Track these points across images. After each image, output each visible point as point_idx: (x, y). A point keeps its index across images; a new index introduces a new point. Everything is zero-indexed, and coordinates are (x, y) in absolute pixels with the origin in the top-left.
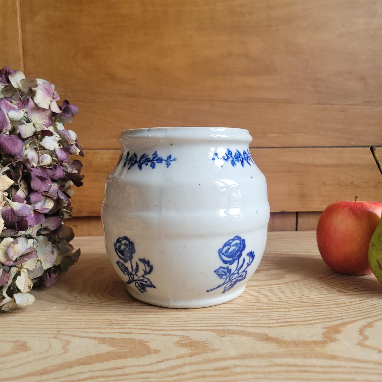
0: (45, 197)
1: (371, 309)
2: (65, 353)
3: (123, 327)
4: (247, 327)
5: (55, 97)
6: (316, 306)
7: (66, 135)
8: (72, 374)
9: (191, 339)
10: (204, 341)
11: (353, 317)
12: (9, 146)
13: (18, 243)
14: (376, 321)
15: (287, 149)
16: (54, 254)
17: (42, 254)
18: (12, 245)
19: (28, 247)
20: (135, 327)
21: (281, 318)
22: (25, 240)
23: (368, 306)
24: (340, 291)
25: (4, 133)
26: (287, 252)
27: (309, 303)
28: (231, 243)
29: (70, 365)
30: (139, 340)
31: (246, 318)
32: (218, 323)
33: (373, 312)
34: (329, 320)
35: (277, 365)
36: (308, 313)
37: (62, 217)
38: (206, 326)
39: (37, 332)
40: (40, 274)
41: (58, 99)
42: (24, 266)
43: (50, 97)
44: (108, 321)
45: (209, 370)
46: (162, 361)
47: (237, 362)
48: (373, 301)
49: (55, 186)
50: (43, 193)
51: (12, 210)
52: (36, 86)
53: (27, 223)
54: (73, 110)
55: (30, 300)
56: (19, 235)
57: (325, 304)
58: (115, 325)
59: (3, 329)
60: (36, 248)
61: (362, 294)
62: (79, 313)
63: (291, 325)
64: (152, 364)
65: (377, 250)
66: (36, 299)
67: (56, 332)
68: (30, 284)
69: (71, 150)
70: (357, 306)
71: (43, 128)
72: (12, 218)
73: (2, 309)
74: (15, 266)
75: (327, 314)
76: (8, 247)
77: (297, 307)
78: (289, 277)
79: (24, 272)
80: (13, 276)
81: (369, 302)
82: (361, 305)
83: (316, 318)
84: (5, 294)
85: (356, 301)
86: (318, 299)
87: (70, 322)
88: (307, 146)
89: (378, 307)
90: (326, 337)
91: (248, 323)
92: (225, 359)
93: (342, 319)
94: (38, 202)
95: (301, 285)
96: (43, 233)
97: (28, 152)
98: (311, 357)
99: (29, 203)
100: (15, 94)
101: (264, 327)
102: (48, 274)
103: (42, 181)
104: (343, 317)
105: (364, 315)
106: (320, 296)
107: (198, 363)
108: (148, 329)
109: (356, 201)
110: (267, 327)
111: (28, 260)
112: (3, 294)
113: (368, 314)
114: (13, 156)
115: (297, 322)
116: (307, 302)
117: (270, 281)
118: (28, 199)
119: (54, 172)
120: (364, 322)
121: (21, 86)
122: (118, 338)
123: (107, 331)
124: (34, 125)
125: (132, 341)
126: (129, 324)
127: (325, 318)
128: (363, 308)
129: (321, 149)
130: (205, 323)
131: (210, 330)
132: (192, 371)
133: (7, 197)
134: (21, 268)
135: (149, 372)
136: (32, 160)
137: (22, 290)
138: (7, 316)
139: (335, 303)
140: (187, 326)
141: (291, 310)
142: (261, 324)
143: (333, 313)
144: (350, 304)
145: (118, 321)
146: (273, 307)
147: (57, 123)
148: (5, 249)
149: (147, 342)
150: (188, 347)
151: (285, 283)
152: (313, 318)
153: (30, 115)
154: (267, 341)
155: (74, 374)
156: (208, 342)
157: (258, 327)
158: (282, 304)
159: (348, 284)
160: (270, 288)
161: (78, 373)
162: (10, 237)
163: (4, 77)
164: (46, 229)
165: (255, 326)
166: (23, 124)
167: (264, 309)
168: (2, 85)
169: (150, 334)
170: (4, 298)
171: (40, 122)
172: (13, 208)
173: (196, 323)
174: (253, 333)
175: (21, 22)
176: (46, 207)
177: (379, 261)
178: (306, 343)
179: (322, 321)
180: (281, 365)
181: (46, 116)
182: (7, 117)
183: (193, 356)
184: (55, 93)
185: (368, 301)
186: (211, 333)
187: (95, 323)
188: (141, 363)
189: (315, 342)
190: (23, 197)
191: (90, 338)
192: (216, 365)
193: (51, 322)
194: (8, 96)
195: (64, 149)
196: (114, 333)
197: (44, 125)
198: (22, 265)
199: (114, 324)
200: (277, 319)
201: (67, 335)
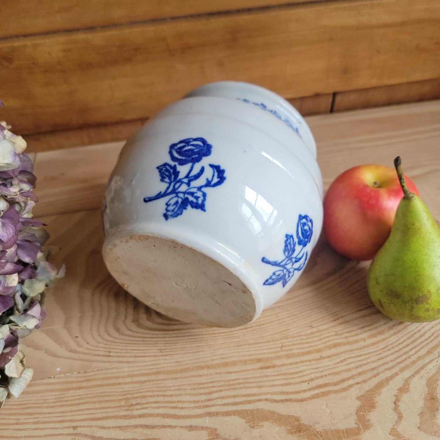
4: (277, 402)
10: (233, 438)
28: (190, 142)
32: (246, 396)
58: (134, 407)
90: (359, 419)
91: (277, 393)
101: (295, 401)
110: (298, 400)
115: (330, 385)
131: (238, 413)
165: (286, 400)
174: (284, 416)
186: (239, 420)
189: (348, 432)
199: (132, 405)
200: (309, 380)
201: (85, 436)
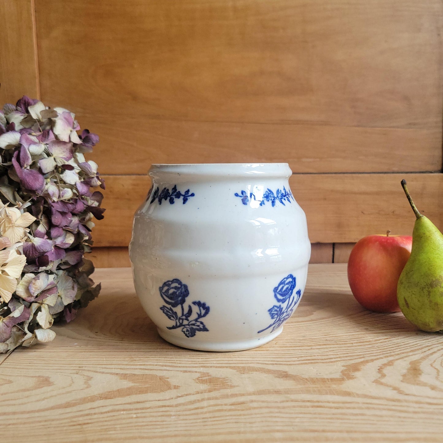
0: (65, 231)
1: (395, 348)
2: (87, 388)
3: (144, 363)
4: (268, 364)
5: (75, 126)
6: (340, 344)
7: (87, 168)
8: (95, 407)
9: (211, 376)
10: (223, 377)
11: (375, 356)
12: (30, 181)
13: (39, 279)
14: (397, 359)
15: (323, 175)
16: (75, 290)
17: (63, 289)
18: (33, 281)
19: (49, 282)
20: (156, 363)
21: (303, 356)
22: (46, 275)
23: (393, 345)
24: (367, 329)
25: (25, 168)
26: (319, 286)
27: (333, 341)
29: (92, 399)
30: (160, 376)
31: (268, 356)
32: (239, 361)
33: (397, 350)
34: (350, 359)
35: (292, 401)
36: (330, 351)
37: (82, 251)
38: (227, 363)
39: (59, 368)
40: (60, 310)
41: (78, 128)
42: (44, 302)
43: (70, 128)
44: (129, 358)
45: (226, 405)
46: (182, 396)
47: (254, 398)
48: (399, 339)
49: (75, 220)
50: (64, 228)
51: (33, 246)
52: (56, 116)
53: (48, 259)
54: (94, 139)
55: (51, 336)
56: (40, 271)
57: (349, 342)
58: (137, 361)
59: (25, 364)
60: (56, 284)
61: (387, 332)
62: (100, 349)
63: (312, 363)
64: (172, 398)
65: (404, 287)
66: (56, 335)
67: (78, 368)
68: (51, 320)
69: (92, 183)
70: (382, 344)
71: (64, 163)
72: (33, 253)
73: (23, 345)
74: (36, 302)
75: (350, 352)
76: (30, 283)
77: (320, 345)
78: (318, 314)
79: (45, 308)
80: (34, 312)
81: (395, 340)
82: (385, 343)
83: (338, 356)
84: (26, 330)
85: (382, 339)
86: (343, 337)
87: (91, 358)
88: (345, 172)
89: (402, 345)
90: (344, 374)
91: (269, 361)
92: (243, 395)
93: (363, 357)
94: (59, 236)
95: (329, 323)
96: (63, 267)
97: (49, 187)
98: (327, 394)
99: (50, 238)
100: (35, 125)
101: (285, 364)
102: (68, 309)
103: (62, 216)
104: (365, 356)
105: (387, 353)
106: (346, 334)
107: (216, 398)
108: (169, 366)
109: (388, 236)
110: (287, 365)
111: (49, 296)
112: (24, 330)
113: (391, 353)
114: (34, 192)
115: (318, 360)
116: (331, 340)
117: (298, 318)
118: (48, 234)
119: (75, 206)
120: (385, 361)
121: (40, 117)
122: (139, 374)
123: (128, 367)
124: (55, 159)
125: (153, 377)
126: (150, 361)
127: (346, 357)
128: (387, 346)
129: (360, 175)
130: (226, 361)
131: (231, 367)
132: (210, 406)
133: (28, 233)
134: (42, 304)
135: (168, 406)
136: (52, 195)
137: (43, 326)
138: (28, 352)
139: (359, 341)
140: (208, 363)
141: (313, 348)
142: (282, 361)
143: (355, 352)
144: (374, 342)
145: (140, 357)
146: (296, 345)
147: (77, 154)
148: (26, 285)
149: (168, 378)
150: (208, 383)
151: (312, 320)
152: (335, 356)
153: (51, 148)
154: (285, 378)
155: (96, 408)
156: (227, 379)
157: (278, 364)
158: (306, 342)
159: (377, 321)
160: (295, 325)
161: (100, 407)
162: (31, 273)
163: (23, 108)
164: (66, 263)
165: (276, 364)
166: (44, 158)
167: (287, 347)
168: (21, 116)
169: (171, 370)
170: (25, 334)
171: (61, 156)
172: (34, 243)
173: (217, 361)
174: (273, 370)
175: (37, 37)
176: (67, 242)
177: (406, 299)
178: (323, 381)
179: (343, 359)
180: (296, 401)
181: (67, 149)
182: (28, 153)
183: (212, 391)
184: (75, 122)
185: (393, 340)
186: (231, 370)
187: (116, 359)
188: (161, 398)
189: (332, 380)
190: (44, 233)
191: (111, 374)
192: (234, 400)
193: (72, 358)
194: (27, 127)
195: (85, 182)
196: (135, 369)
197: (64, 158)
198: (42, 301)
199: (135, 360)
200: (298, 357)
201: (89, 371)
